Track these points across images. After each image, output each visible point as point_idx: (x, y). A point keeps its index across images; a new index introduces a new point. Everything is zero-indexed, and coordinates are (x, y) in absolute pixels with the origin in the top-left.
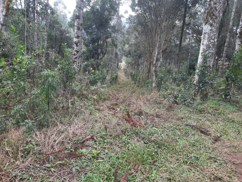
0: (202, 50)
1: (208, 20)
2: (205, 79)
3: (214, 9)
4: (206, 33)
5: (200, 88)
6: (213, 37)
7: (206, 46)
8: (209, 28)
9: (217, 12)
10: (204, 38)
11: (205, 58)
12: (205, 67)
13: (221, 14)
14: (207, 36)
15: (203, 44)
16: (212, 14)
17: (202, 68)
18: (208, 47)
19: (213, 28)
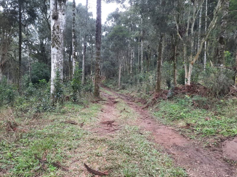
0: (53, 67)
1: (54, 45)
2: (60, 89)
3: (57, 37)
4: (54, 54)
5: (58, 96)
6: (60, 58)
7: (56, 64)
8: (56, 51)
9: (60, 40)
10: (54, 58)
11: (58, 74)
12: (59, 79)
13: (63, 42)
14: (55, 56)
15: (53, 62)
16: (56, 41)
17: (57, 81)
18: (58, 65)
19: (59, 51)
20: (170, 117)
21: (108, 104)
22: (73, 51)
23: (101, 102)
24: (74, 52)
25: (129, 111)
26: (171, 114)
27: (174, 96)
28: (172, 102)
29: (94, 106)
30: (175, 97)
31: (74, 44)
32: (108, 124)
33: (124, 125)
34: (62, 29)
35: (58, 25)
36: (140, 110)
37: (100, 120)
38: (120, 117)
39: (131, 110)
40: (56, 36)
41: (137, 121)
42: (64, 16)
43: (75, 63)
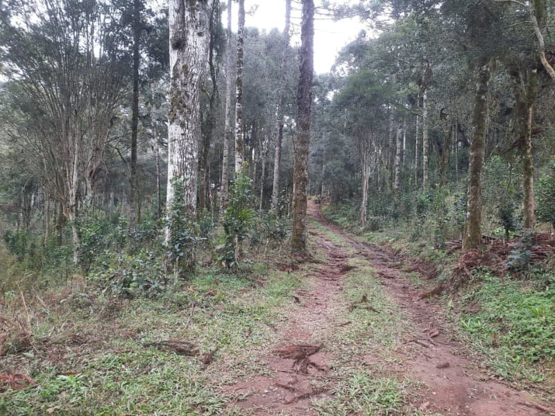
0: (172, 173)
1: (175, 115)
2: (183, 234)
3: (183, 94)
4: (175, 140)
5: (176, 253)
6: (190, 149)
7: (178, 165)
8: (180, 130)
9: (190, 102)
10: (173, 150)
11: (179, 190)
12: (181, 208)
13: (198, 107)
14: (177, 146)
15: (172, 162)
16: (181, 104)
17: (175, 212)
18: (183, 168)
19: (187, 131)
20: (523, 344)
21: (323, 273)
22: (236, 135)
23: (306, 266)
24: (238, 136)
25: (377, 305)
26: (524, 334)
27: (532, 264)
28: (524, 286)
30: (536, 270)
31: (239, 117)
32: (298, 359)
34: (197, 74)
35: (185, 63)
38: (345, 330)
40: (179, 93)
41: (399, 351)
42: (201, 38)
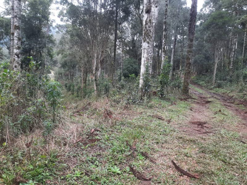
0: (143, 61)
1: (146, 39)
2: (149, 83)
3: (149, 31)
4: (145, 49)
5: (146, 90)
6: (150, 52)
8: (147, 45)
9: (151, 34)
10: (144, 53)
12: (148, 74)
13: (154, 35)
14: (146, 51)
15: (144, 57)
16: (148, 35)
17: (147, 75)
18: (147, 59)
19: (150, 45)
21: (198, 103)
23: (190, 100)
24: (164, 46)
25: (226, 113)
29: (183, 104)
31: (165, 38)
32: (199, 125)
33: (219, 129)
34: (154, 23)
35: (150, 18)
36: (242, 114)
37: (189, 119)
38: (214, 119)
39: (229, 112)
40: (147, 30)
41: (237, 126)
42: (157, 8)
43: (164, 57)
